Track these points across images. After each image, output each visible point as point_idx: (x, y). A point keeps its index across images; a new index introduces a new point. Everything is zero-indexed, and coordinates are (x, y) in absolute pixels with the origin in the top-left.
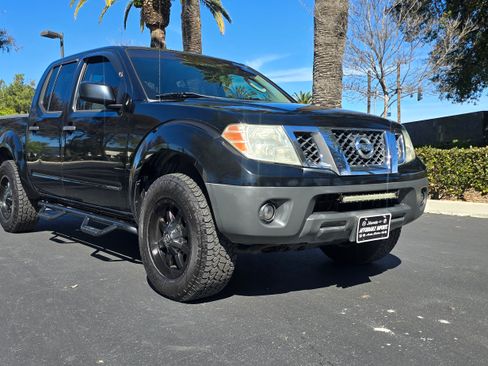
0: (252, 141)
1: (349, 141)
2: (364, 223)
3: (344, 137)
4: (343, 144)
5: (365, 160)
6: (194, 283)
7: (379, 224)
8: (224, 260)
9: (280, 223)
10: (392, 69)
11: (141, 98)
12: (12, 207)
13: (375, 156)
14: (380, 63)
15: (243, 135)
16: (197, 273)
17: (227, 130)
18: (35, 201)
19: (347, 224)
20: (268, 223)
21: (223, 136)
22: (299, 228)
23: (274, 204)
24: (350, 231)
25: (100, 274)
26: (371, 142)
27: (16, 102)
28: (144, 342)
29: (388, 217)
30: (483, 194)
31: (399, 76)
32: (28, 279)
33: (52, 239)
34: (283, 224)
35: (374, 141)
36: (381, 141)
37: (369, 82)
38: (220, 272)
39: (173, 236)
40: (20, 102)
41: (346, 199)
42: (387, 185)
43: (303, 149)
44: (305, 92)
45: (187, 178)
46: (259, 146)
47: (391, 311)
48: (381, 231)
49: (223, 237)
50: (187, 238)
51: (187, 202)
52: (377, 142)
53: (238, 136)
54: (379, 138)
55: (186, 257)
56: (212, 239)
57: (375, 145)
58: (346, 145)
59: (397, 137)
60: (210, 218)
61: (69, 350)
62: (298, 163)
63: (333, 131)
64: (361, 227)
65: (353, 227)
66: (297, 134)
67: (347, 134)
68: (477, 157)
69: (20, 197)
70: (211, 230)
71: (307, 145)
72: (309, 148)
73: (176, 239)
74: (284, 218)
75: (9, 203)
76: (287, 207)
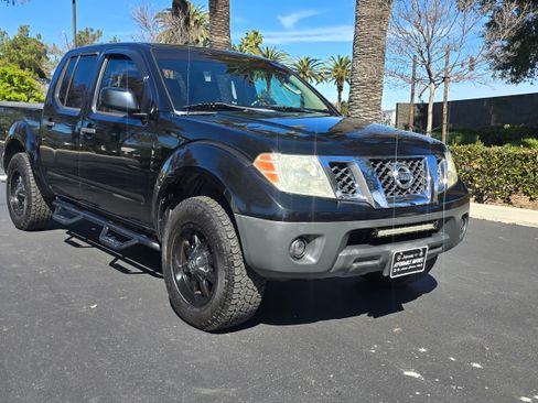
0: (285, 171)
1: (388, 170)
2: (399, 258)
3: (382, 166)
4: (381, 174)
5: (403, 191)
6: (219, 314)
7: (415, 258)
8: (251, 292)
9: (310, 259)
10: (440, 55)
11: (168, 110)
12: (25, 203)
13: (414, 185)
14: (428, 47)
15: (276, 166)
16: (223, 304)
17: (259, 158)
18: (49, 199)
19: (381, 259)
20: (298, 259)
21: (254, 164)
22: (330, 264)
23: (306, 239)
24: (384, 265)
25: (119, 291)
26: (411, 169)
27: (20, 57)
28: (168, 382)
29: (424, 250)
30: (531, 199)
31: (447, 63)
32: (46, 295)
33: (67, 241)
34: (313, 261)
35: (414, 168)
36: (422, 168)
37: (414, 66)
38: (246, 305)
39: (198, 262)
40: (24, 56)
41: (381, 233)
42: (427, 216)
43: (338, 180)
44: (343, 56)
45: (215, 203)
46: (292, 177)
47: (423, 350)
48: (416, 264)
49: (251, 271)
50: (213, 266)
51: (215, 231)
52: (417, 169)
53: (270, 167)
54: (419, 165)
55: (211, 286)
56: (240, 272)
57: (415, 173)
58: (384, 175)
59: (439, 161)
60: (238, 248)
61: (92, 388)
62: (331, 195)
63: (371, 160)
64: (396, 261)
65: (387, 261)
66: (332, 165)
67: (385, 162)
68: (527, 159)
69: (33, 195)
70: (238, 262)
71: (343, 176)
72: (345, 179)
73: (202, 266)
74: (315, 253)
75: (21, 199)
76: (318, 242)
